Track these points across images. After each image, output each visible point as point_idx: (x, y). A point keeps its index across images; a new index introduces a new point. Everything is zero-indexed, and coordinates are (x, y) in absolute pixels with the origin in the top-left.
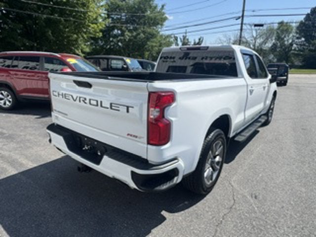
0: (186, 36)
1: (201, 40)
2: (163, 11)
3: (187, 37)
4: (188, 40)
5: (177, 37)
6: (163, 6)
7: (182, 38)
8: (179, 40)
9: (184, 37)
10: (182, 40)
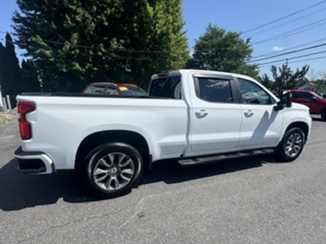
0: (286, 66)
1: (306, 69)
2: (249, 44)
3: (288, 67)
4: (289, 69)
5: (276, 68)
6: (248, 40)
7: (282, 68)
8: (278, 70)
9: (284, 67)
10: (282, 70)
